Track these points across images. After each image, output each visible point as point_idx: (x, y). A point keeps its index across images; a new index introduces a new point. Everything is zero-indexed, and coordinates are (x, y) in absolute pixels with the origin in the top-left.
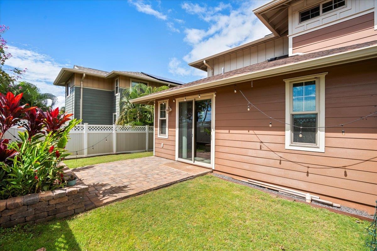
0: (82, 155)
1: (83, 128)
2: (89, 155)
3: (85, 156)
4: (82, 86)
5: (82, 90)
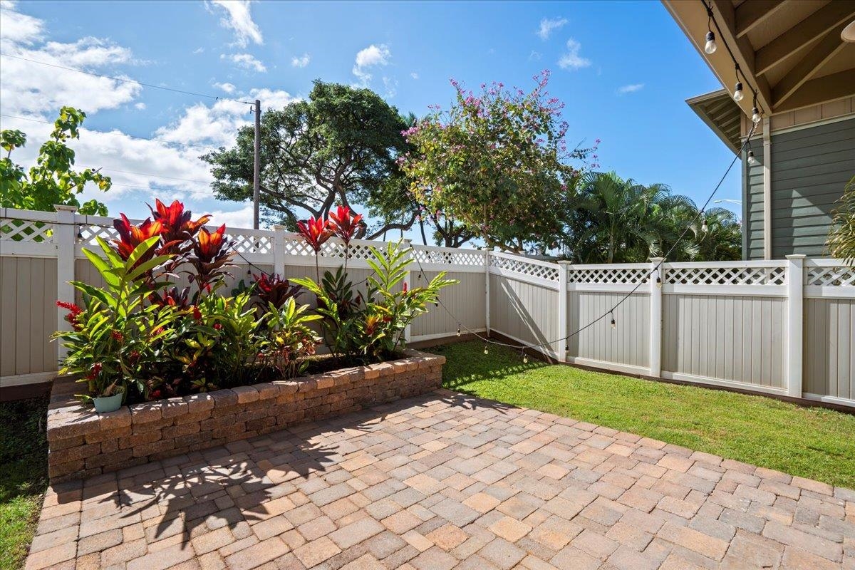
3: (651, 372)
4: (768, 133)
5: (769, 146)
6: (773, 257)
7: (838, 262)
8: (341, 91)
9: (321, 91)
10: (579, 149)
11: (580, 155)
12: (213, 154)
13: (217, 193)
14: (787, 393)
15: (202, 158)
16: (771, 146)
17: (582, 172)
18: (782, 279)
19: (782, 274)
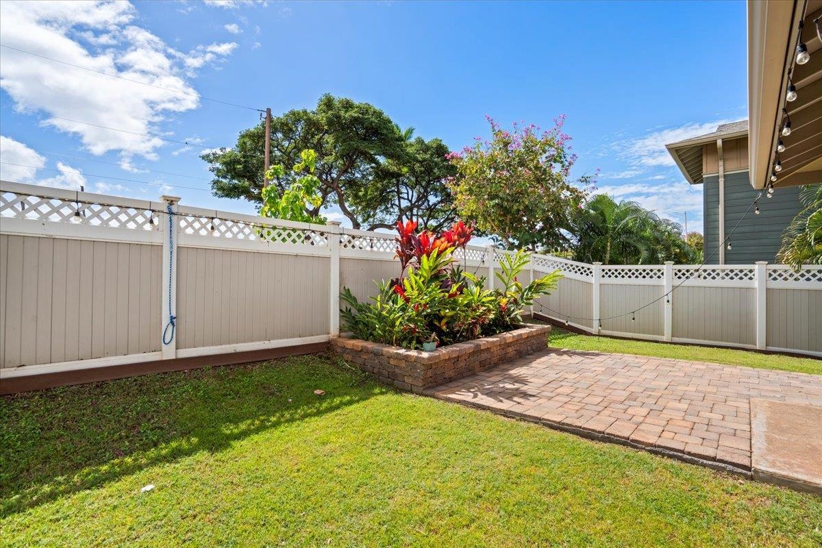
0: (658, 334)
1: (662, 274)
2: (676, 339)
3: (665, 338)
4: (722, 172)
5: (723, 182)
6: (726, 262)
7: (787, 267)
8: (348, 105)
9: (329, 104)
10: (585, 176)
11: (585, 180)
12: (213, 154)
13: (215, 190)
14: (758, 348)
15: (203, 158)
16: (724, 182)
17: (584, 193)
18: (753, 277)
19: (752, 273)
